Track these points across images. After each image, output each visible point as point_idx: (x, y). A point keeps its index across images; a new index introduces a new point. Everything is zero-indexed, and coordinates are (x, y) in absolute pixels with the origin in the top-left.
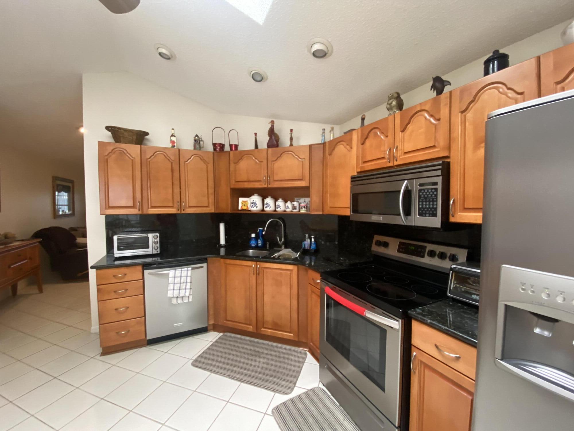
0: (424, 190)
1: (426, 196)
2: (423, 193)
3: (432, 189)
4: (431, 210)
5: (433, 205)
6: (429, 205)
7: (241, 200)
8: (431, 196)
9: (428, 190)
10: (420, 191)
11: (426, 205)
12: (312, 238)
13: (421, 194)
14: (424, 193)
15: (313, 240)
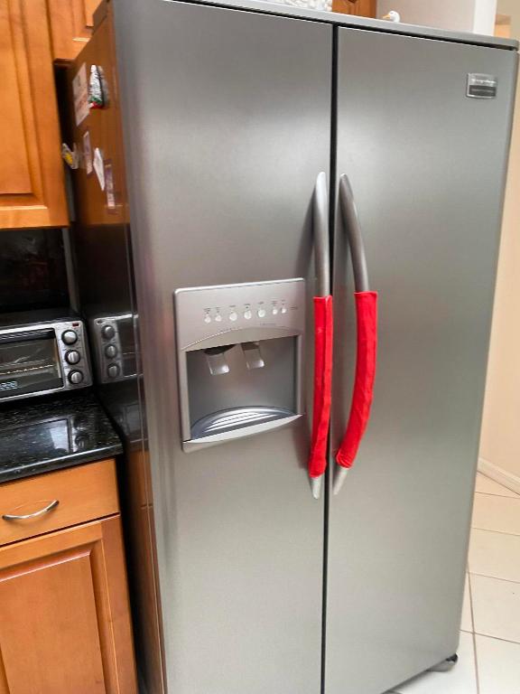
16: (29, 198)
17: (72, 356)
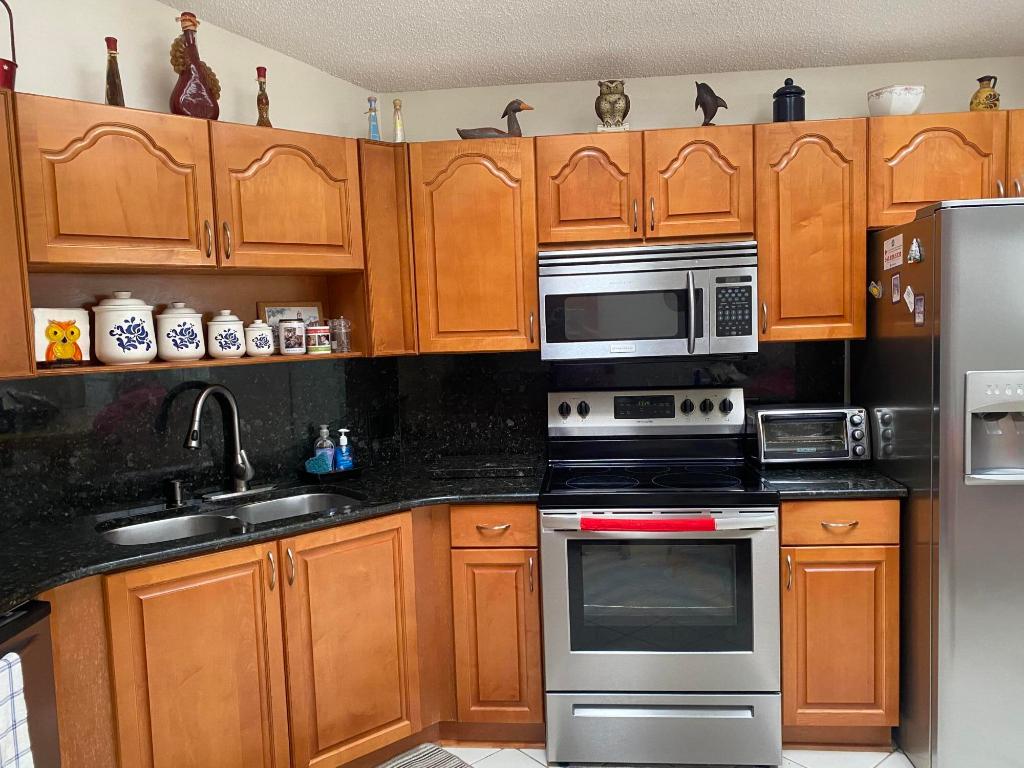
0: (726, 289)
1: (730, 300)
2: (724, 295)
3: (741, 288)
4: (740, 324)
5: (743, 315)
6: (737, 315)
7: (43, 317)
8: (740, 300)
9: (733, 289)
10: (719, 290)
11: (730, 315)
12: (341, 434)
13: (720, 296)
14: (727, 295)
15: (344, 440)
16: (840, 318)
17: (857, 434)
